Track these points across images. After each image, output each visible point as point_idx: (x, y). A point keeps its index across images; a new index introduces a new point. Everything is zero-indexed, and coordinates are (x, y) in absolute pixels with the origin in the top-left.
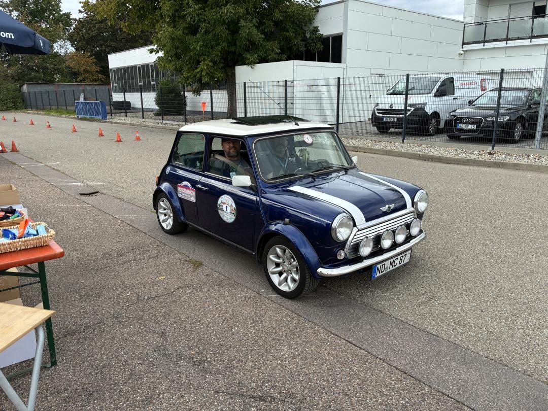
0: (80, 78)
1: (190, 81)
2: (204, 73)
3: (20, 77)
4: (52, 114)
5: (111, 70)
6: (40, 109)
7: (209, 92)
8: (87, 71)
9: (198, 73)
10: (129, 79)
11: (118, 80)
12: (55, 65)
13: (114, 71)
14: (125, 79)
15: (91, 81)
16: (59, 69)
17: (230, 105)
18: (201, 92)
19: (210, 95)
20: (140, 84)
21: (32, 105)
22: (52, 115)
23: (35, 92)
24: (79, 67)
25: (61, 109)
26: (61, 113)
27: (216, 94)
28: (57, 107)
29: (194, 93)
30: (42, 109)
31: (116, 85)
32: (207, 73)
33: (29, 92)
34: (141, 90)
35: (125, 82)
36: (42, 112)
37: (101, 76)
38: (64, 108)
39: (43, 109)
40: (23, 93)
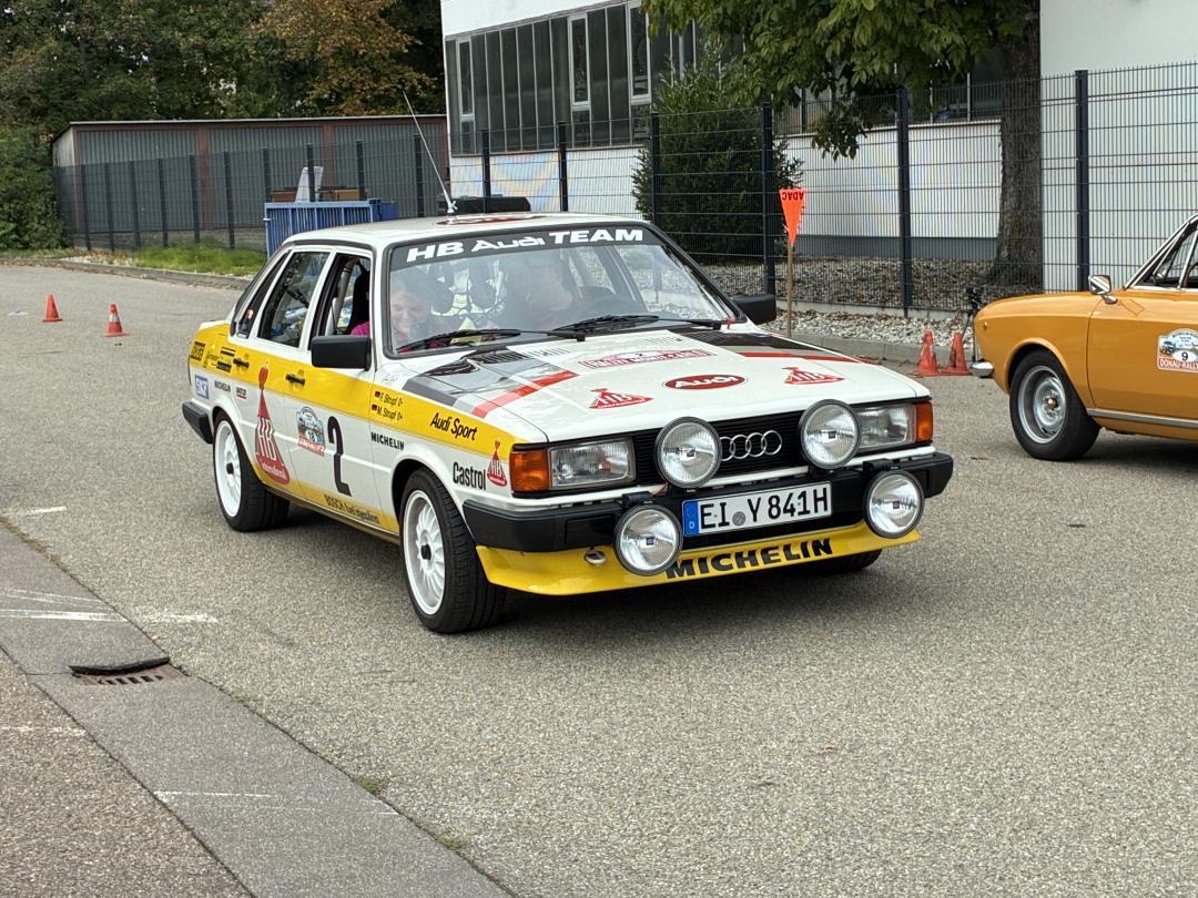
0: (320, 90)
1: (791, 78)
2: (862, 36)
3: (55, 97)
4: (167, 267)
5: (451, 44)
6: (124, 247)
7: (894, 137)
8: (348, 56)
9: (834, 34)
10: (528, 86)
11: (481, 91)
12: (213, 34)
13: (464, 47)
14: (511, 88)
15: (367, 105)
16: (230, 52)
17: (1011, 202)
18: (860, 139)
19: (895, 148)
20: (577, 106)
21: (93, 227)
22: (169, 276)
23: (106, 165)
24: (315, 38)
25: (212, 243)
26: (208, 263)
27: (929, 144)
28: (191, 235)
29: (819, 141)
30: (133, 250)
31: (470, 117)
32: (878, 35)
33: (83, 167)
34: (565, 137)
35: (512, 103)
36: (128, 263)
37: (412, 76)
38: (224, 237)
39: (137, 246)
40: (60, 170)
